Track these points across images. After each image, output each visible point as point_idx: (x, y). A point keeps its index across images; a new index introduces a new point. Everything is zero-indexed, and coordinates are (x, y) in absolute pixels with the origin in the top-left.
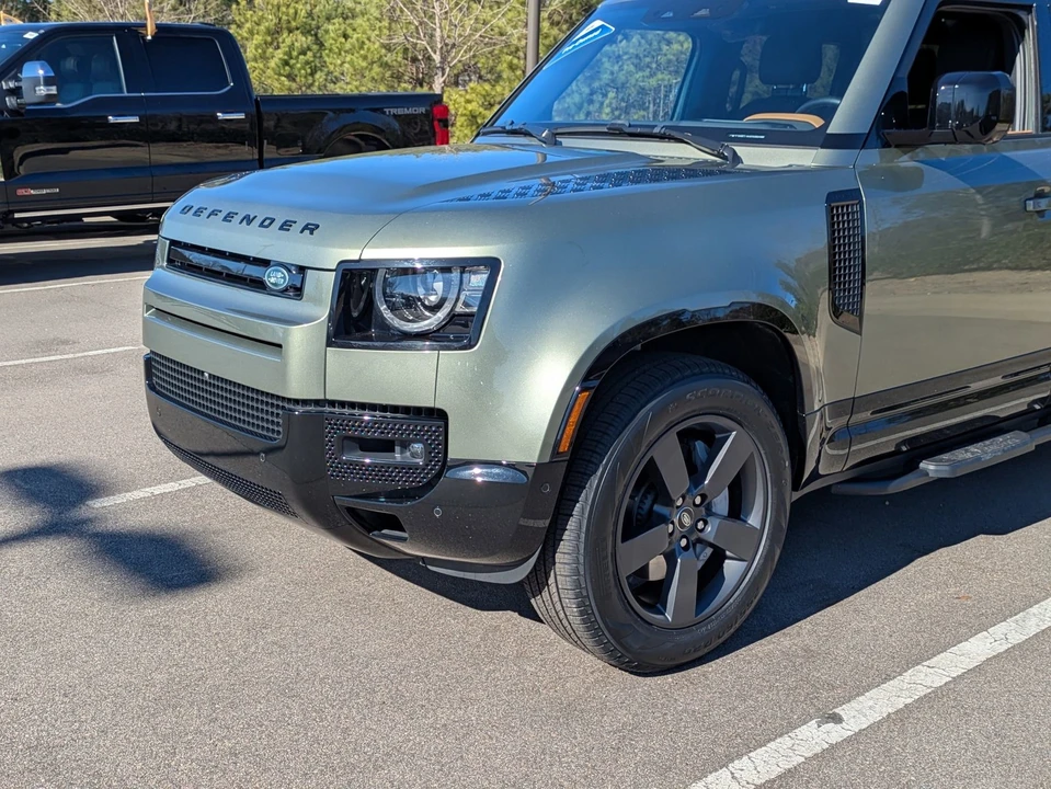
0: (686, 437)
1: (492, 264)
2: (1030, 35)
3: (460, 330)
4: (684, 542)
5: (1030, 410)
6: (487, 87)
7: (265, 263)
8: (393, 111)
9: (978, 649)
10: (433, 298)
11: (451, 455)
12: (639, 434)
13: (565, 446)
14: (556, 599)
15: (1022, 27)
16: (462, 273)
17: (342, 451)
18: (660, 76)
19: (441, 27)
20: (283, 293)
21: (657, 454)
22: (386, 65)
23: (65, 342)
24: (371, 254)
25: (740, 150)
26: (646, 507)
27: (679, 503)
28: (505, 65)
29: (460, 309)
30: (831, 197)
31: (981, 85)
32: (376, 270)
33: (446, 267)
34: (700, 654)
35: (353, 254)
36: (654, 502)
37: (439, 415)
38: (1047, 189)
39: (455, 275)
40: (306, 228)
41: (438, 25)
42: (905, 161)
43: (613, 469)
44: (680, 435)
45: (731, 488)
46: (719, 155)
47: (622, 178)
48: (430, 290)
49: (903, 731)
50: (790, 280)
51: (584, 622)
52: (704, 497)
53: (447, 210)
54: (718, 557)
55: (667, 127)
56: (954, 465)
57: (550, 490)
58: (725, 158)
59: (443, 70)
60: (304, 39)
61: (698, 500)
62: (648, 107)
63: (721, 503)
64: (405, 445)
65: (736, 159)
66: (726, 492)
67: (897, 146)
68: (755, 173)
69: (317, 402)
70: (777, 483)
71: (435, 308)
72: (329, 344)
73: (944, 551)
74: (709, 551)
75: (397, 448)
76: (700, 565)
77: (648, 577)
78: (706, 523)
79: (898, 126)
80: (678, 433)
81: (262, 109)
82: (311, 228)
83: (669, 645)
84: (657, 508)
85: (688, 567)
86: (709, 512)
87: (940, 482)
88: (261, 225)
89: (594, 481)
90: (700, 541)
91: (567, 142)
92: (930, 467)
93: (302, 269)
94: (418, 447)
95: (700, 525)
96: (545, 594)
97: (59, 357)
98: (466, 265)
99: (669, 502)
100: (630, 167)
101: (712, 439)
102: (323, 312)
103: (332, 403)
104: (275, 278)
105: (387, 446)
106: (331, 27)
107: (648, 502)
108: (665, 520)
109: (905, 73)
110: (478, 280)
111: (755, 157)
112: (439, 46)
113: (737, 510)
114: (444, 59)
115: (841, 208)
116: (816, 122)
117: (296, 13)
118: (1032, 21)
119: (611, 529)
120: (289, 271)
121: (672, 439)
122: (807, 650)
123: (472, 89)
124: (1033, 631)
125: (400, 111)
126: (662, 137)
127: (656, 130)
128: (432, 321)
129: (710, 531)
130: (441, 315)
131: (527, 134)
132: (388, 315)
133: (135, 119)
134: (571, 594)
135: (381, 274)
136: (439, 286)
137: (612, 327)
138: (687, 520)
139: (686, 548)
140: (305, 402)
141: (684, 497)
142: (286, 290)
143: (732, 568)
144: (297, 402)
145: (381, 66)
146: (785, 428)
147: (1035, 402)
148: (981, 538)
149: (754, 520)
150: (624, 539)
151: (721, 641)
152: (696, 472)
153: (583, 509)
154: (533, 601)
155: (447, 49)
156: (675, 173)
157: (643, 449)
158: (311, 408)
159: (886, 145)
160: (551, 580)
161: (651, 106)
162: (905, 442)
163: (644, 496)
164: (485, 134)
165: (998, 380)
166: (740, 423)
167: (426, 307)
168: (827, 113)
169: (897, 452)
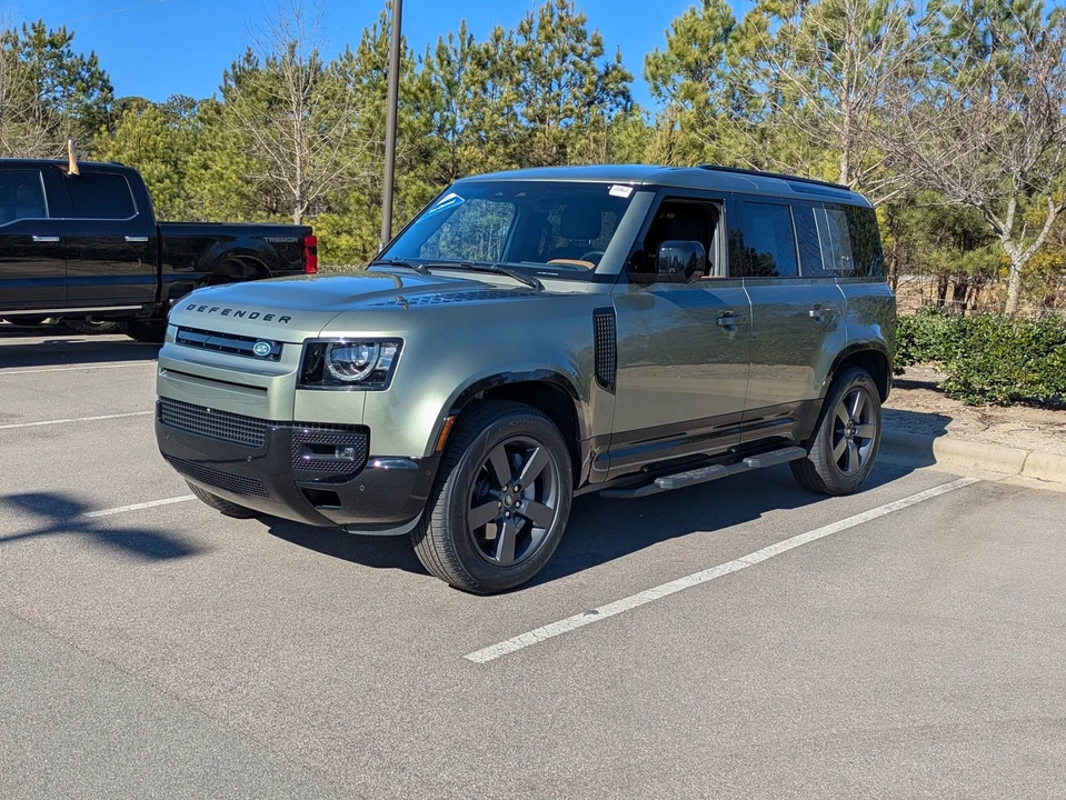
0: (510, 449)
1: (398, 342)
2: (722, 218)
3: (377, 380)
4: (507, 514)
5: (729, 451)
6: (336, 217)
7: (254, 340)
8: (272, 239)
9: (683, 583)
10: (361, 361)
11: (371, 454)
12: (482, 445)
13: (439, 448)
14: (431, 543)
15: (718, 213)
16: (381, 346)
17: (303, 453)
18: (489, 217)
19: (301, 168)
20: (266, 358)
21: (493, 457)
22: (242, 195)
23: (13, 416)
24: (325, 334)
25: (543, 281)
26: (485, 492)
27: (505, 489)
28: (352, 200)
29: (377, 368)
30: (596, 311)
31: (685, 249)
32: (327, 344)
33: (370, 343)
34: (517, 583)
35: (314, 335)
36: (490, 488)
37: (365, 430)
38: (731, 312)
39: (376, 347)
40: (282, 319)
41: (298, 165)
42: (643, 292)
43: (467, 463)
44: (507, 447)
45: (535, 481)
46: (531, 284)
47: (472, 296)
48: (359, 356)
49: (632, 617)
50: (573, 361)
51: (448, 556)
52: (520, 486)
53: (373, 310)
54: (529, 526)
55: (499, 266)
56: (675, 481)
57: (431, 474)
58: (534, 286)
59: (302, 203)
60: (163, 167)
61: (516, 488)
62: (479, 242)
63: (530, 491)
64: (342, 449)
65: (541, 287)
66: (533, 485)
67: (637, 283)
68: (552, 295)
69: (287, 423)
70: (564, 482)
71: (361, 368)
72: (298, 388)
73: (672, 539)
74: (523, 522)
75: (337, 451)
76: (518, 531)
77: (485, 536)
78: (521, 503)
79: (638, 271)
80: (505, 446)
81: (163, 233)
82: (286, 319)
83: (498, 576)
84: (491, 491)
85: (509, 530)
86: (523, 496)
87: (668, 493)
88: (250, 317)
89: (456, 470)
90: (517, 514)
91: (434, 272)
92: (662, 483)
93: (280, 344)
94: (350, 450)
95: (518, 504)
96: (424, 541)
97: (12, 426)
98: (382, 342)
99: (499, 488)
100: (477, 289)
101: (525, 451)
102: (295, 368)
103: (297, 423)
104: (260, 349)
105: (330, 449)
106: (190, 158)
107: (486, 489)
108: (496, 498)
109: (642, 239)
110: (390, 351)
111: (551, 286)
112: (299, 183)
113: (540, 496)
114: (303, 194)
115: (603, 318)
116: (590, 266)
117: (155, 144)
118: (723, 209)
119: (465, 499)
120: (271, 344)
121: (501, 448)
122: (581, 584)
123: (322, 218)
124: (718, 575)
125: (277, 240)
126: (495, 272)
127: (492, 268)
128: (359, 376)
129: (523, 508)
130: (367, 371)
131: (406, 266)
132: (333, 371)
133: (56, 239)
134: (441, 539)
135: (329, 347)
136: (365, 354)
137: (465, 382)
138: (509, 500)
139: (509, 517)
140: (280, 423)
141: (508, 486)
142: (268, 356)
143: (536, 533)
144: (275, 423)
145: (238, 195)
146: (569, 449)
147: (733, 447)
148: (697, 533)
149: (550, 504)
150: (472, 508)
151: (529, 577)
152: (515, 472)
153: (449, 486)
154: (416, 548)
155: (307, 184)
156: (504, 294)
157: (484, 453)
158: (285, 427)
159: (631, 282)
160: (429, 531)
161: (482, 241)
162: (646, 466)
163: (484, 485)
164: (375, 265)
165: (710, 429)
166: (541, 442)
167: (356, 367)
168: (595, 261)
169: (641, 472)
